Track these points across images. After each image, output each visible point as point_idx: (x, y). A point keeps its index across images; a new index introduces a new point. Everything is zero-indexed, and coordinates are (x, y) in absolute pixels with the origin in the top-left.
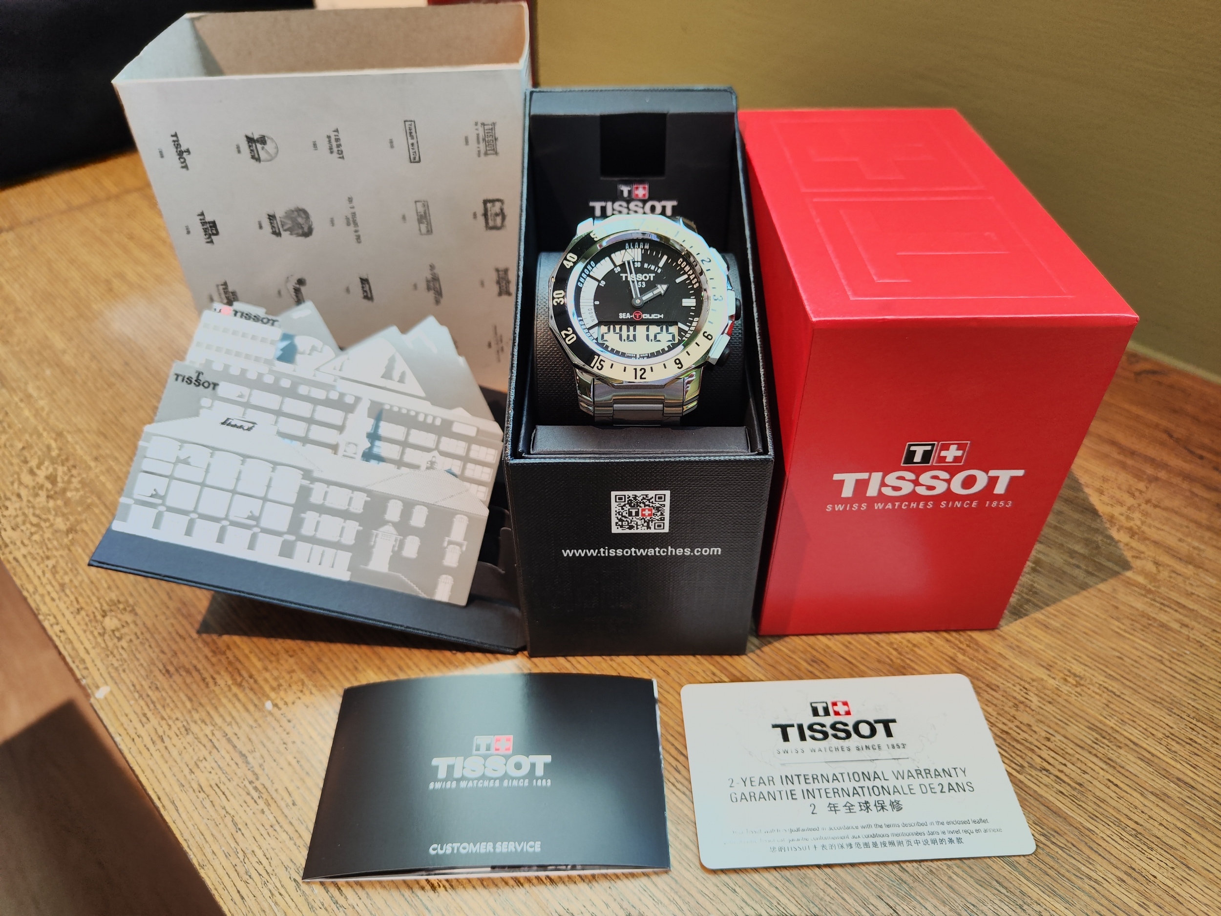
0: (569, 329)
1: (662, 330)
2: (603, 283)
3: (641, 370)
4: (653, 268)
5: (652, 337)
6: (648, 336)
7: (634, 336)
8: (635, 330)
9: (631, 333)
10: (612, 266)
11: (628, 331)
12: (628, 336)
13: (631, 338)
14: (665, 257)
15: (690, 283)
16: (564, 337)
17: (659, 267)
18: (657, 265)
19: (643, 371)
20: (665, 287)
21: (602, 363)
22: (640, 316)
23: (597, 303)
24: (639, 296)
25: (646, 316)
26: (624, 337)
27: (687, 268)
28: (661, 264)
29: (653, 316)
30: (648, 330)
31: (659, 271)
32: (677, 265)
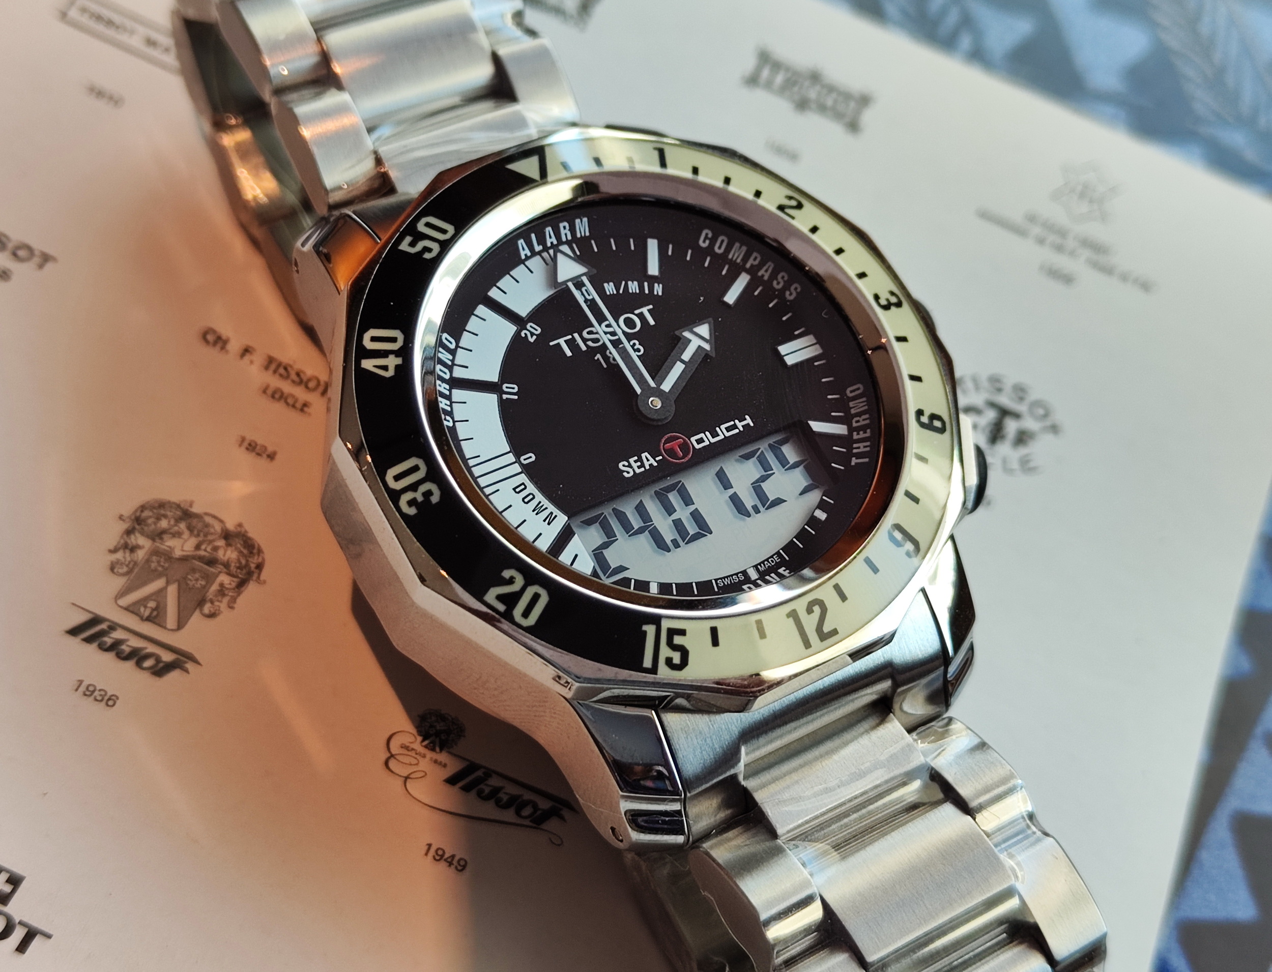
0: (507, 574)
1: (766, 466)
2: (511, 389)
3: (810, 611)
4: (633, 287)
5: (749, 500)
6: (735, 500)
7: (697, 516)
8: (687, 500)
9: (683, 513)
10: (509, 329)
11: (670, 510)
12: (678, 524)
13: (692, 529)
14: (653, 245)
15: (769, 292)
16: (501, 607)
17: (652, 280)
18: (642, 275)
19: (817, 609)
20: (704, 330)
21: (678, 640)
22: (685, 447)
23: (530, 458)
24: (652, 384)
25: (703, 440)
26: (668, 534)
27: (736, 254)
28: (653, 268)
29: (723, 432)
30: (724, 481)
31: (658, 289)
32: (701, 254)
